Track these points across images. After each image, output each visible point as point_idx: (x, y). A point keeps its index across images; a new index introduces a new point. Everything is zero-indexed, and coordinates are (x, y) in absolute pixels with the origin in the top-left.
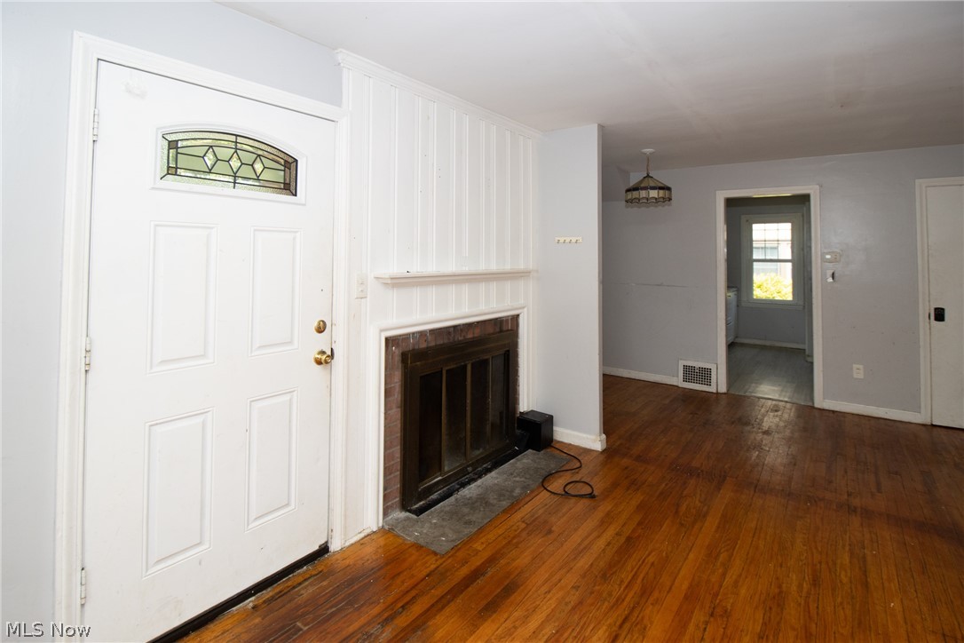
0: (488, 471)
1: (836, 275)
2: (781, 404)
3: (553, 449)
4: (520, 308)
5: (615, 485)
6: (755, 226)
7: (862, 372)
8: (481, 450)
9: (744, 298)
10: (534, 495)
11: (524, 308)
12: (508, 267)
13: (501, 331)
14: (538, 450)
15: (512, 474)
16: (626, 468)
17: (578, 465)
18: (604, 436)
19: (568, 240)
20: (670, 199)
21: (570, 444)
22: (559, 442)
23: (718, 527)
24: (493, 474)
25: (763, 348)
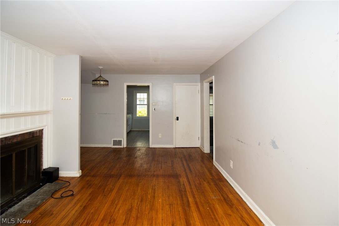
0: (26, 197)
1: (155, 109)
2: (141, 148)
3: (59, 180)
4: (44, 126)
5: (82, 188)
6: (138, 94)
7: (161, 136)
8: (21, 190)
9: (134, 116)
10: (47, 201)
11: (45, 126)
12: (37, 110)
13: (33, 137)
14: (51, 182)
15: (37, 196)
16: (88, 181)
17: (69, 184)
18: (81, 171)
19: (66, 98)
20: (108, 85)
21: (67, 177)
22: (62, 177)
23: (116, 192)
24: (28, 198)
25: (139, 131)
